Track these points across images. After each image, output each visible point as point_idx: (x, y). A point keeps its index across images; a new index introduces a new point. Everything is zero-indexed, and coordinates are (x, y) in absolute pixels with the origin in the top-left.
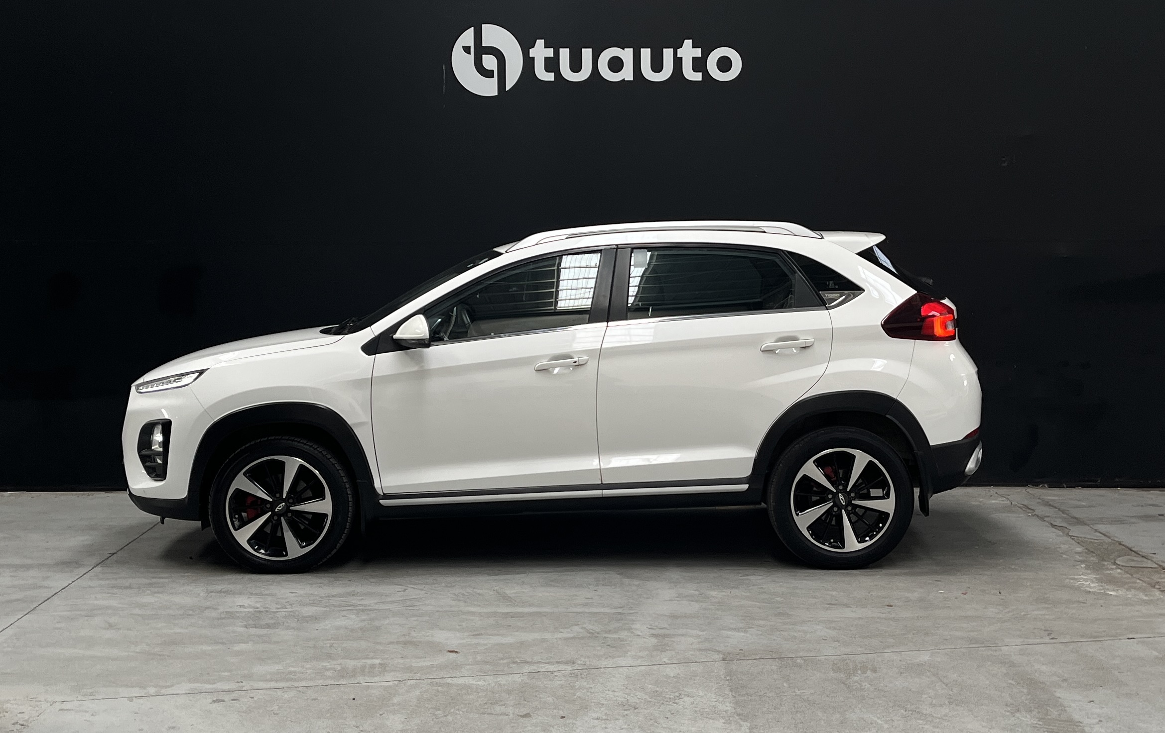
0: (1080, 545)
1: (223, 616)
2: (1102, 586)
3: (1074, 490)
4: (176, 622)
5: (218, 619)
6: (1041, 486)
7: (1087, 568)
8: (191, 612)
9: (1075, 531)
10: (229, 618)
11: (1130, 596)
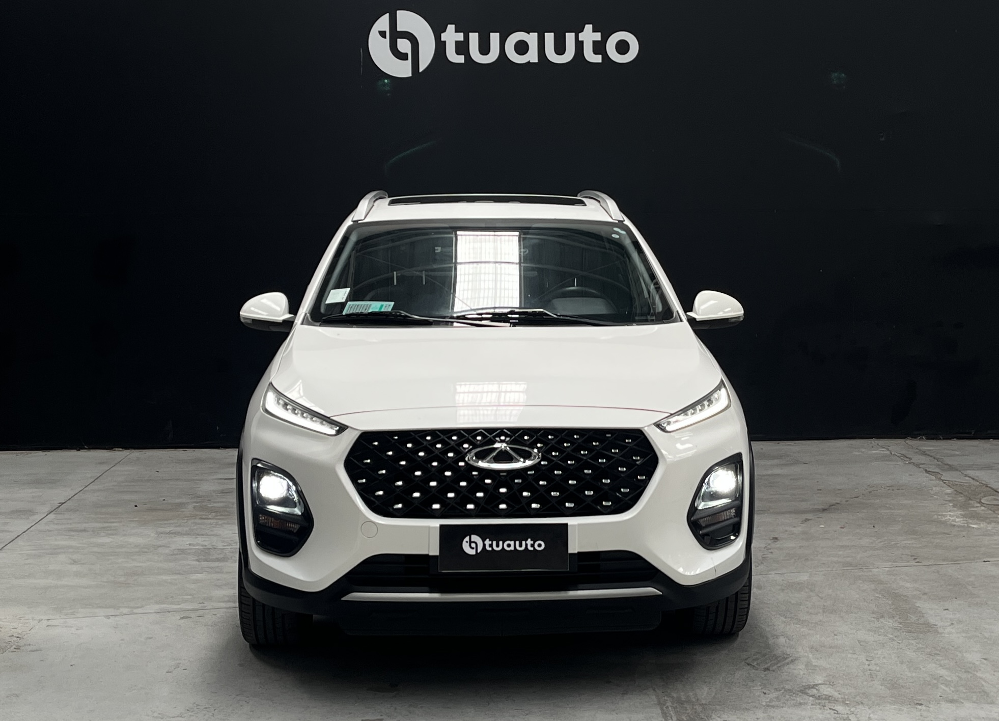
0: (951, 487)
1: (175, 552)
2: (966, 521)
3: (949, 441)
4: (134, 558)
5: (172, 555)
6: (919, 438)
7: (954, 506)
8: (146, 550)
9: (947, 476)
10: (180, 554)
11: (989, 528)
